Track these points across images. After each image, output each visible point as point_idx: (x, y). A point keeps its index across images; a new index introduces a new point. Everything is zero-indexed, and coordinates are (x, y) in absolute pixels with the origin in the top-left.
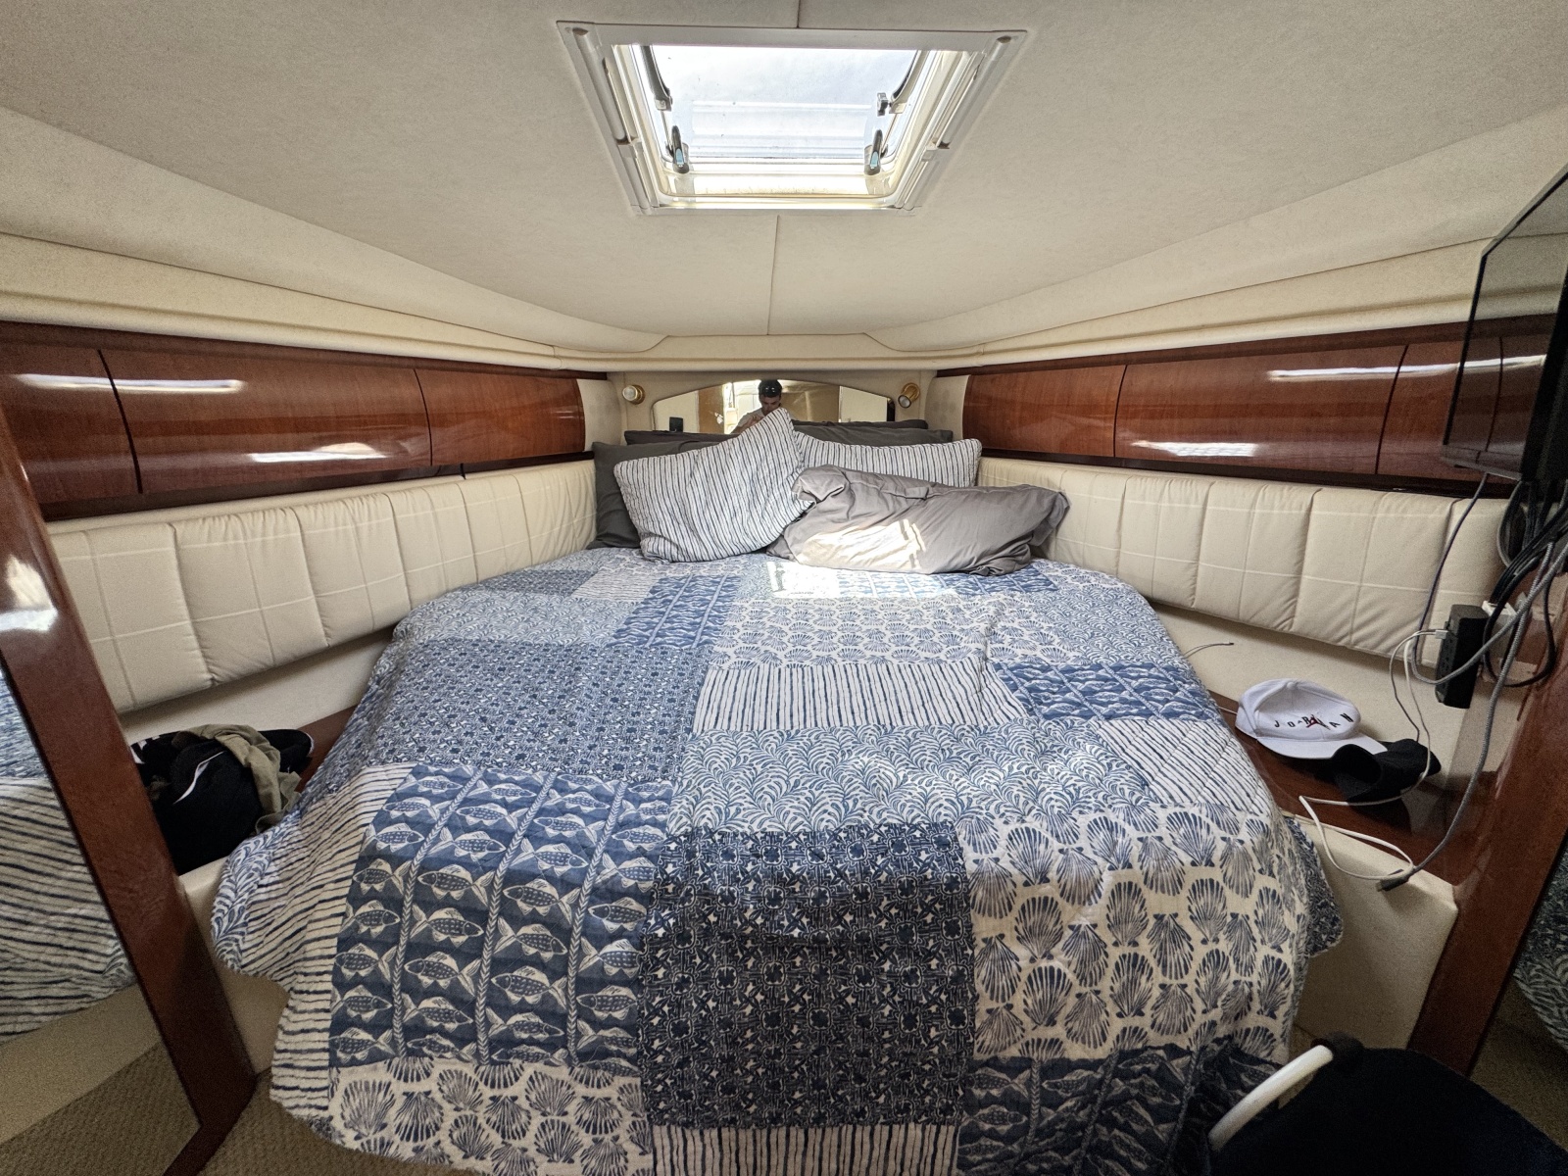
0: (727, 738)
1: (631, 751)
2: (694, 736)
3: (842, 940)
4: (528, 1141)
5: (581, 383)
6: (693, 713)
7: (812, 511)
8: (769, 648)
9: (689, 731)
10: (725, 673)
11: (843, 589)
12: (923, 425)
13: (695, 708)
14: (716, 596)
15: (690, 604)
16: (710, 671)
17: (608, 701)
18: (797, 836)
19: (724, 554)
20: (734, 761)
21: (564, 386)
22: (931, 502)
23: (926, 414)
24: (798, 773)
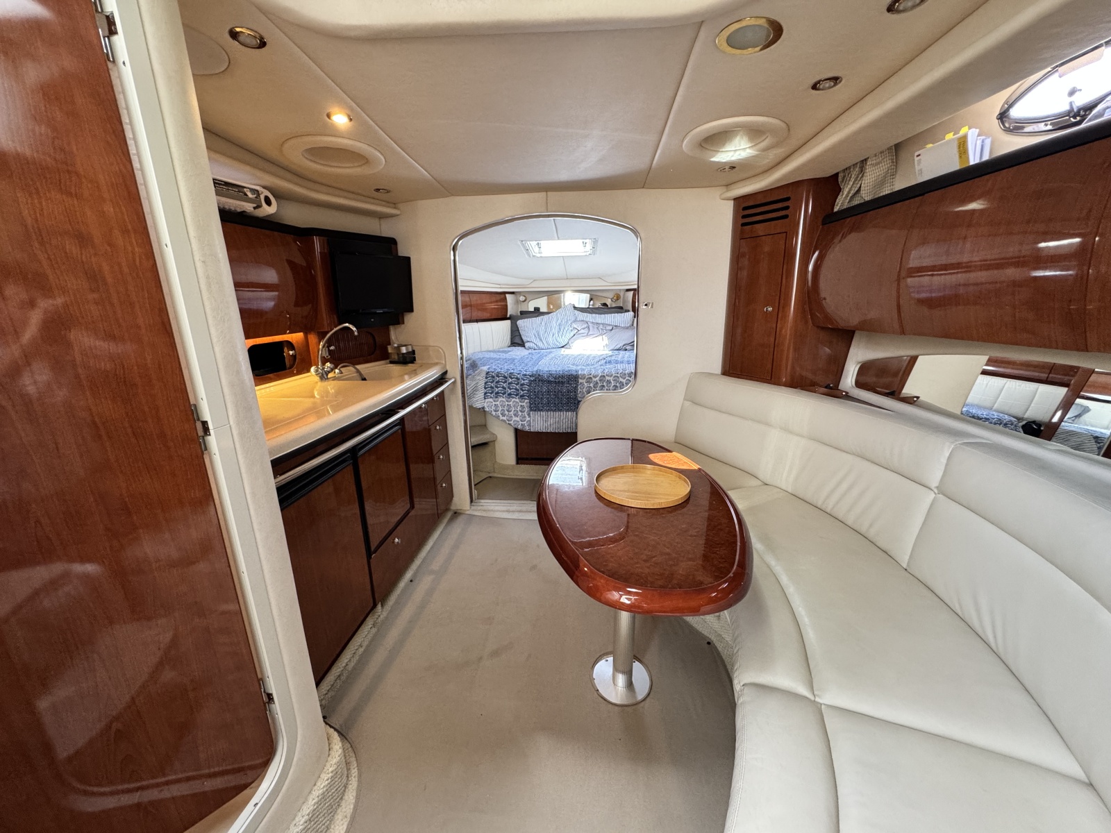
3: (559, 382)
4: (512, 413)
5: (507, 295)
7: (577, 334)
19: (551, 348)
21: (502, 296)
22: (613, 331)
23: (624, 303)
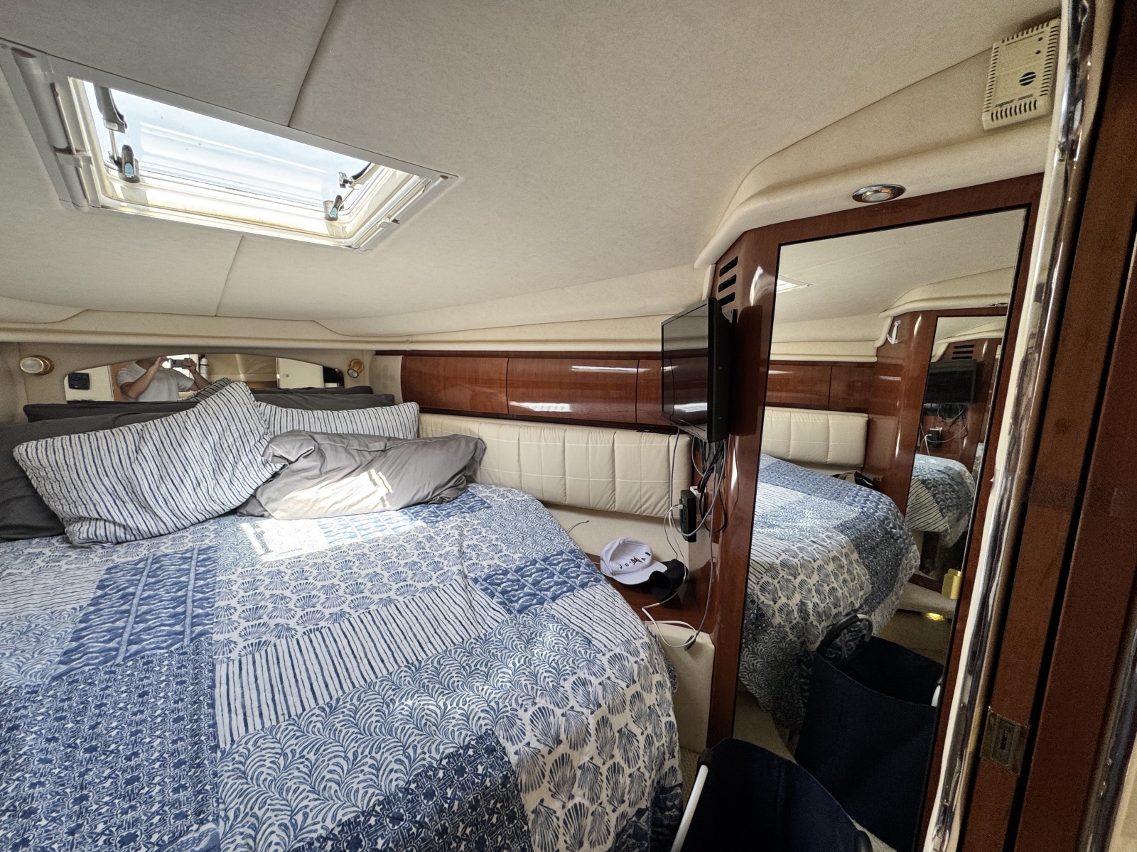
0: (264, 737)
1: (141, 809)
2: (223, 752)
6: (214, 725)
7: (285, 471)
8: (278, 620)
9: (215, 748)
10: (237, 663)
11: (331, 539)
12: (368, 390)
13: (214, 717)
14: (192, 575)
15: (162, 592)
16: (218, 667)
17: (80, 755)
18: (373, 810)
19: (186, 523)
20: (281, 761)
22: (390, 453)
23: (370, 382)
24: (353, 744)
